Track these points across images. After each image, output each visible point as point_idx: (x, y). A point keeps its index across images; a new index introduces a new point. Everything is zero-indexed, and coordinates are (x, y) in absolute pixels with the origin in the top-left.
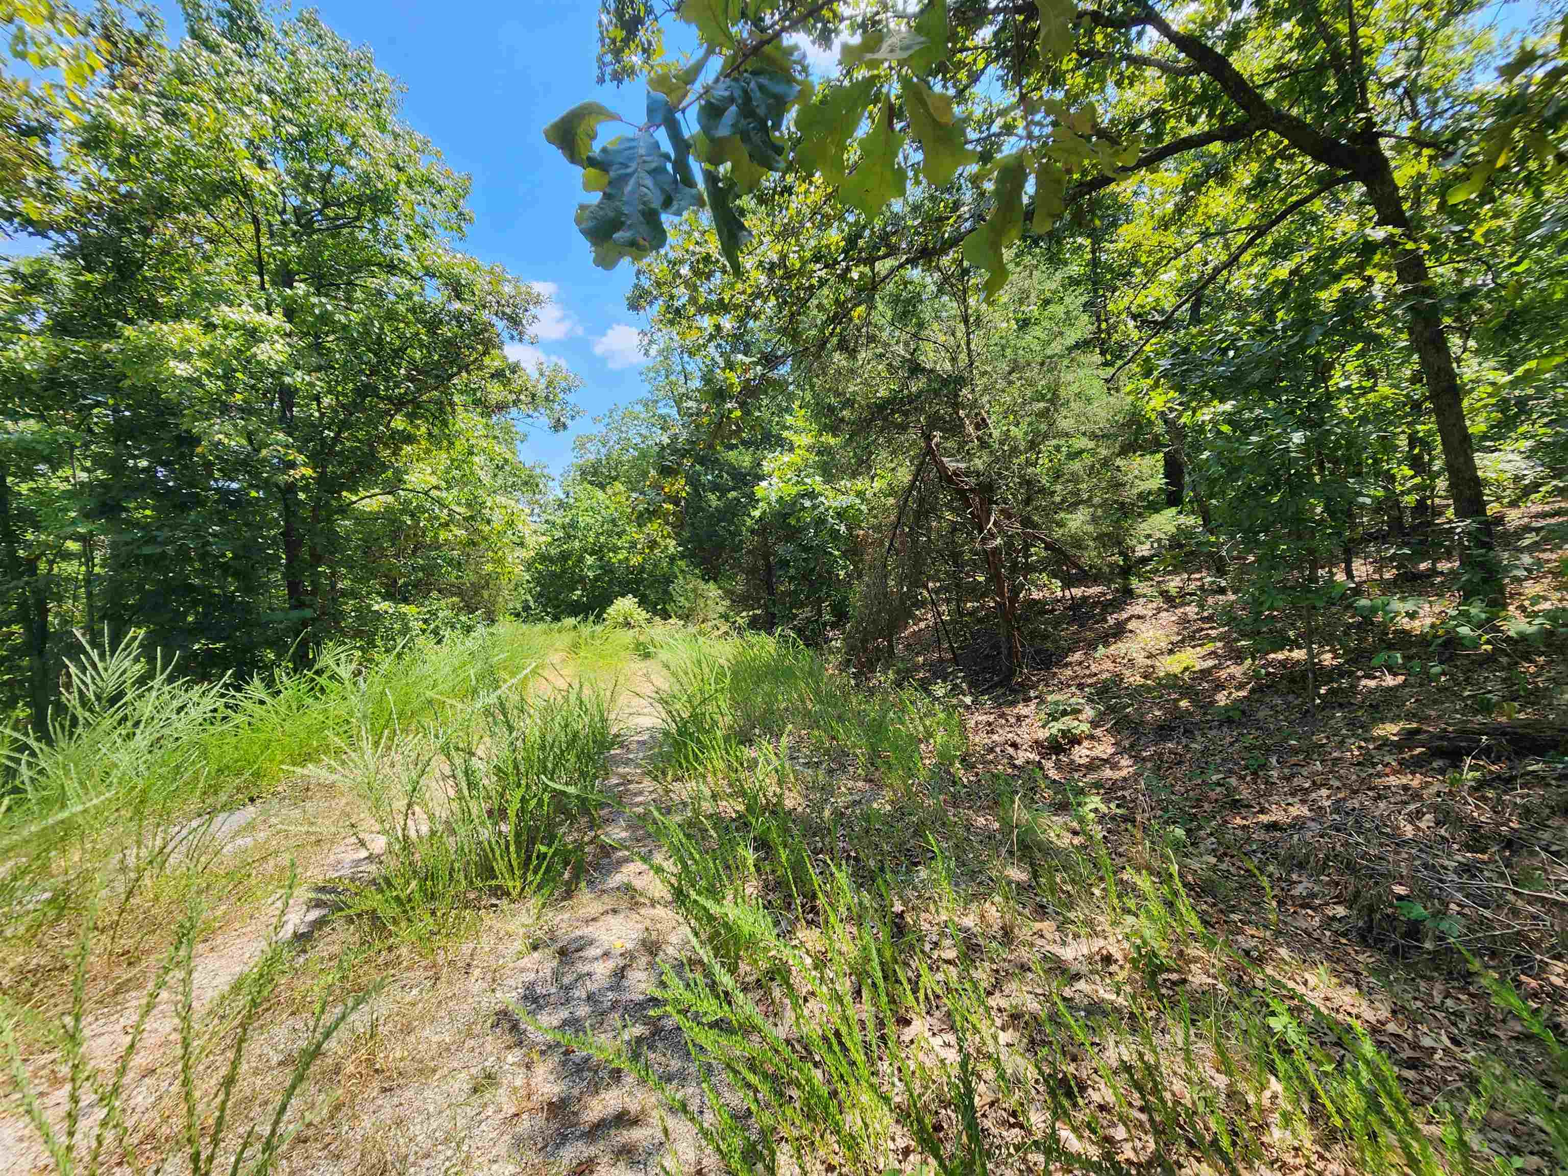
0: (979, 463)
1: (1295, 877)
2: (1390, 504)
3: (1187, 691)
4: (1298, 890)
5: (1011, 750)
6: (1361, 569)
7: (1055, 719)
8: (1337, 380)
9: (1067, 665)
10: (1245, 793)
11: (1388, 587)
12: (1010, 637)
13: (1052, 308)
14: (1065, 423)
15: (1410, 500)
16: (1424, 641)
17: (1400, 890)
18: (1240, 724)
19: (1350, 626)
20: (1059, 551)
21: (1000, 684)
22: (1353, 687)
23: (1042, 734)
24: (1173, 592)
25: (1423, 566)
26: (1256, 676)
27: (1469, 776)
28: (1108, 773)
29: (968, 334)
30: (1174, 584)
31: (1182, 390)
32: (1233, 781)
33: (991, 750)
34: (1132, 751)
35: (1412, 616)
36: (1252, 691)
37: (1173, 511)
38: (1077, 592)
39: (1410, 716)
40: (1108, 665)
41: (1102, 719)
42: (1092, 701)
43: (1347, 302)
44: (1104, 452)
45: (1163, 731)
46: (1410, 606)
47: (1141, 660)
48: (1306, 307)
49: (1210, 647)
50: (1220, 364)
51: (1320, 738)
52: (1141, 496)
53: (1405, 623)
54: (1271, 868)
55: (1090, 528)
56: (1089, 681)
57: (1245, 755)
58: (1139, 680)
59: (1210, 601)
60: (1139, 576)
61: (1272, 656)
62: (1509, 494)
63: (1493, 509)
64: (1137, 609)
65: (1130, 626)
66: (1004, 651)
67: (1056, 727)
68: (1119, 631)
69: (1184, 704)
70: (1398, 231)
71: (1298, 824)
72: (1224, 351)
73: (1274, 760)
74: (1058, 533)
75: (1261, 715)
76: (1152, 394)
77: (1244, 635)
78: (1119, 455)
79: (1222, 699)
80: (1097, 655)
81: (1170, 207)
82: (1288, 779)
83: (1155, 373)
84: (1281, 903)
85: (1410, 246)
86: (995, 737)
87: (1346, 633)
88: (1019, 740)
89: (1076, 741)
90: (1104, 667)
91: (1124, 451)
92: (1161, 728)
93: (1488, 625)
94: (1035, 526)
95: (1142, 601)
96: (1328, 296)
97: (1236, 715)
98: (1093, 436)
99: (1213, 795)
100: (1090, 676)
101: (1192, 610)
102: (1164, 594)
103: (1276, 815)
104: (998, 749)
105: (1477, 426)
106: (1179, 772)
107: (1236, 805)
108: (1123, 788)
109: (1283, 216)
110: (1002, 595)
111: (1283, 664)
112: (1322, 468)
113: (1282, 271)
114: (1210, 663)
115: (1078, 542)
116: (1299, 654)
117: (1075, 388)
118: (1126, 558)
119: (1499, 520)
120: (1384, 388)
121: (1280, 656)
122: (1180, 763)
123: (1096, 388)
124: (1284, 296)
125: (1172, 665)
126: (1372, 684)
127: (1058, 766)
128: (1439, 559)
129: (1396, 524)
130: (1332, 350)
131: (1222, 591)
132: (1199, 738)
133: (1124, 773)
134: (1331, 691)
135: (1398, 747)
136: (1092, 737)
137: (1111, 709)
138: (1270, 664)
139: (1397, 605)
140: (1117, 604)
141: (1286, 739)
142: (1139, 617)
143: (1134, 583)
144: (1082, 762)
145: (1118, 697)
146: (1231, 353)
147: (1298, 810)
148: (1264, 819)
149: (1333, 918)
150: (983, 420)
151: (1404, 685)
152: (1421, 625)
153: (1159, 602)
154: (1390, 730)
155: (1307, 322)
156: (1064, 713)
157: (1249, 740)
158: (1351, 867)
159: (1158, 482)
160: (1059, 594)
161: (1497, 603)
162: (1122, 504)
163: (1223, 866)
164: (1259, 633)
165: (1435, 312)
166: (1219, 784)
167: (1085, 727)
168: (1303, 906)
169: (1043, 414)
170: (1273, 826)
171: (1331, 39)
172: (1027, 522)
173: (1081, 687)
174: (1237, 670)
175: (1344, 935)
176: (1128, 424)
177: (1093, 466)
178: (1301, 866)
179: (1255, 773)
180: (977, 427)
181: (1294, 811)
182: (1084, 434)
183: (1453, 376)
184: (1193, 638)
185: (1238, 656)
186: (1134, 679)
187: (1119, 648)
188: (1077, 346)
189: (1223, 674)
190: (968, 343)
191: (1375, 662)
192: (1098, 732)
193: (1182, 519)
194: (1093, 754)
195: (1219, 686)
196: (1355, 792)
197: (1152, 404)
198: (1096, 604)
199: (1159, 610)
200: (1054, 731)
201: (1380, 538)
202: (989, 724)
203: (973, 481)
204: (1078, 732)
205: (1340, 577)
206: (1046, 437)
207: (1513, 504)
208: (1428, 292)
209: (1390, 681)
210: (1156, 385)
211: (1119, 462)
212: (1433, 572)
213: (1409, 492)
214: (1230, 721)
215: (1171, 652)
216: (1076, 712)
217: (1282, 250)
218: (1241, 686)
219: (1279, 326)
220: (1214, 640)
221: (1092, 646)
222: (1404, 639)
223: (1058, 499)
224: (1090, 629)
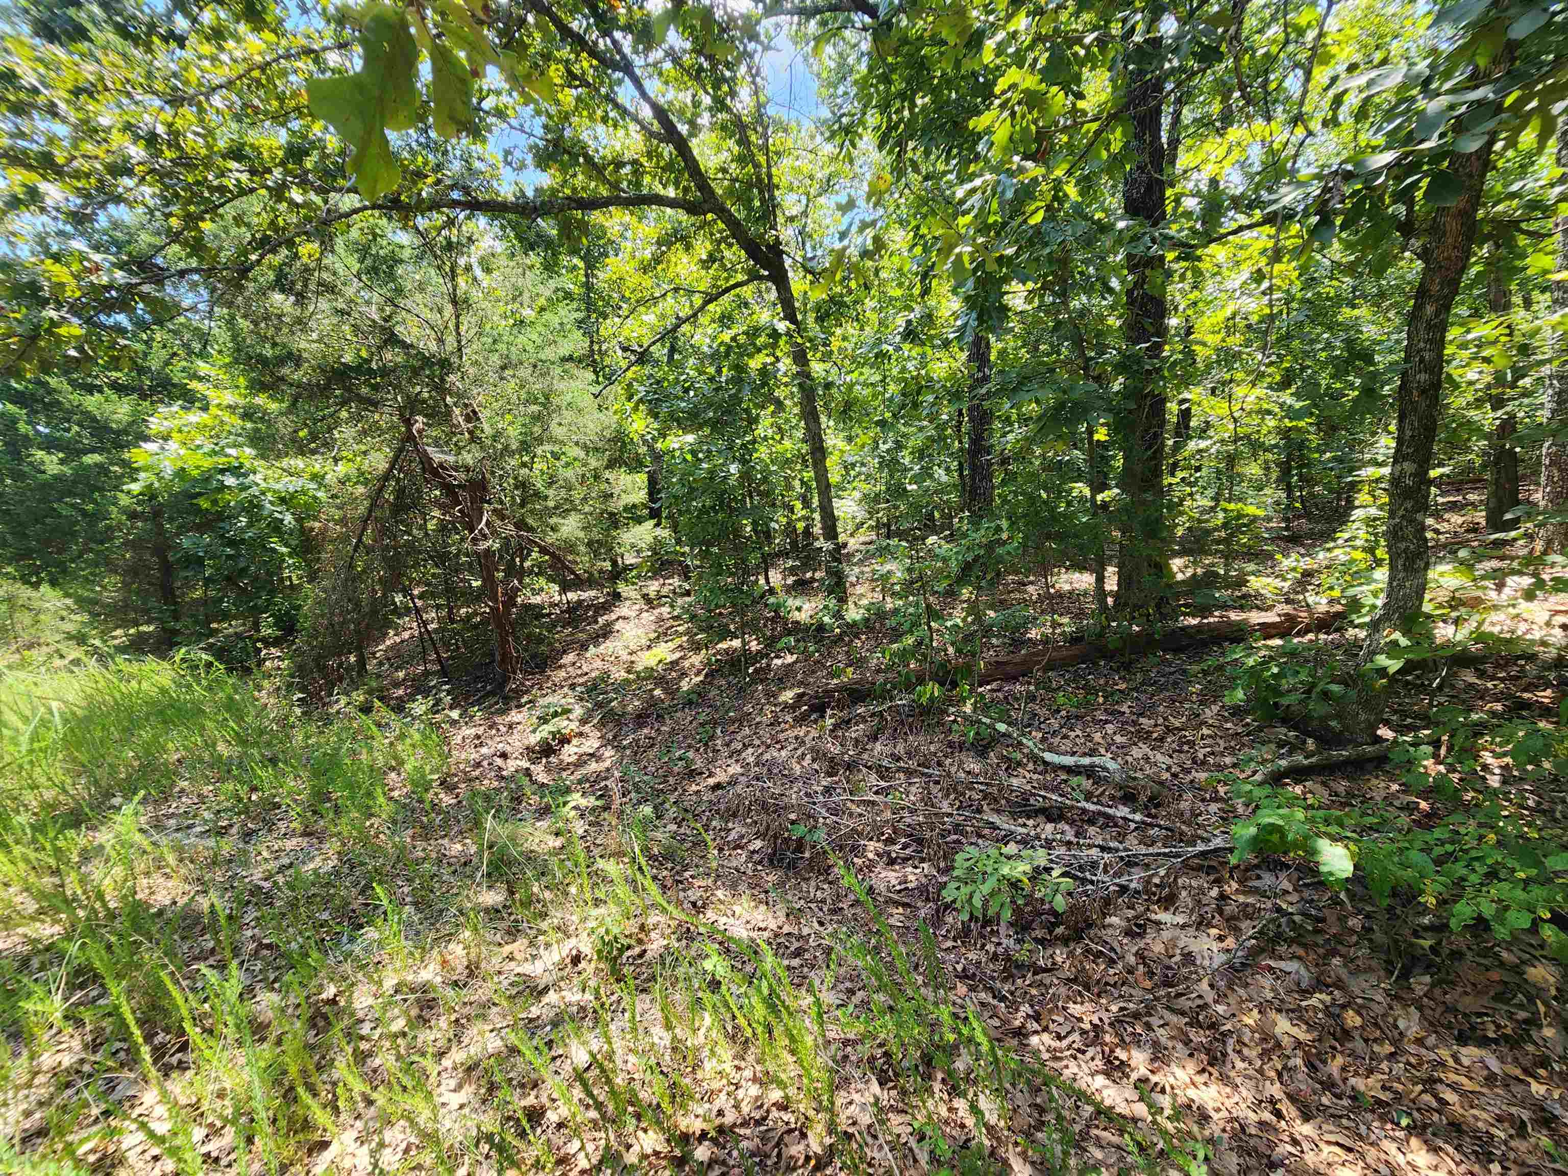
0: (468, 458)
1: (730, 825)
2: (790, 529)
3: (660, 681)
4: (733, 835)
5: (499, 761)
6: (775, 577)
7: (546, 722)
8: (760, 431)
9: (560, 667)
10: (699, 764)
11: (789, 589)
12: (504, 642)
13: (547, 315)
14: (558, 432)
15: (800, 526)
16: (807, 628)
17: (793, 816)
18: (698, 705)
19: (767, 619)
20: (552, 555)
21: (492, 693)
22: (769, 665)
23: (533, 739)
24: (652, 595)
25: (809, 575)
26: (709, 663)
27: (829, 722)
28: (593, 766)
29: (457, 317)
30: (653, 587)
31: (656, 416)
32: (691, 754)
33: (478, 765)
34: (614, 742)
35: (799, 609)
36: (706, 676)
37: (652, 522)
38: (572, 596)
39: (801, 684)
40: (598, 664)
41: (590, 716)
42: (581, 699)
43: (764, 372)
44: (593, 463)
45: (641, 719)
46: (798, 603)
47: (625, 657)
48: (740, 368)
49: (678, 642)
50: (682, 399)
51: (748, 708)
52: (626, 509)
53: (797, 616)
54: (714, 823)
55: (581, 535)
56: (581, 680)
57: (700, 730)
58: (623, 674)
59: (680, 601)
60: (626, 581)
61: (720, 646)
62: (850, 528)
63: (842, 538)
64: (624, 610)
65: (617, 627)
66: (498, 658)
67: (545, 731)
68: (606, 632)
69: (657, 692)
70: (793, 327)
71: (733, 782)
72: (686, 391)
73: (718, 731)
74: (552, 537)
75: (711, 695)
76: (634, 417)
77: (702, 630)
78: (607, 468)
79: (685, 685)
80: (588, 655)
81: (648, 255)
82: (728, 745)
83: (636, 398)
84: (721, 850)
85: (799, 340)
86: (484, 750)
87: (765, 626)
88: (508, 749)
89: (565, 740)
90: (595, 666)
91: (611, 465)
92: (639, 716)
93: (838, 615)
94: (531, 529)
95: (628, 603)
96: (755, 363)
97: (694, 697)
98: (585, 448)
99: (676, 769)
100: (581, 676)
101: (665, 610)
102: (645, 597)
103: (721, 777)
104: (485, 763)
105: (834, 478)
106: (651, 754)
107: (692, 774)
108: (606, 779)
109: (727, 290)
110: (495, 600)
111: (727, 651)
112: (751, 497)
113: (726, 337)
114: (678, 655)
115: (570, 547)
116: (736, 643)
117: (568, 398)
118: (614, 563)
119: (845, 545)
120: (787, 443)
121: (723, 646)
122: (652, 745)
123: (587, 401)
124: (727, 355)
125: (648, 659)
126: (778, 662)
127: (548, 770)
128: (815, 570)
129: (794, 543)
130: (757, 406)
131: (688, 593)
132: (668, 722)
133: (607, 763)
134: (756, 670)
135: (793, 707)
136: (581, 734)
137: (599, 705)
138: (718, 653)
139: (792, 603)
140: (606, 608)
141: (727, 712)
142: (625, 618)
143: (622, 588)
144: (570, 760)
145: (606, 693)
146: (692, 393)
147: (736, 769)
148: (711, 781)
149: (754, 852)
150: (474, 412)
151: (795, 662)
152: (802, 617)
153: (642, 604)
154: (788, 696)
155: (742, 380)
156: (556, 714)
157: (702, 718)
158: (764, 806)
159: (640, 496)
160: (557, 598)
161: (843, 600)
162: (612, 514)
163: (682, 830)
164: (712, 627)
165: (813, 390)
166: (680, 759)
167: (574, 726)
168: (735, 849)
169: (537, 418)
170: (718, 786)
171: (757, 166)
172: (521, 525)
173: (573, 687)
174: (696, 660)
175: (760, 863)
176: (613, 440)
177: (583, 476)
178: (735, 815)
179: (706, 745)
180: (468, 419)
181: (731, 771)
182: (577, 444)
183: (821, 441)
184: (666, 634)
185: (696, 647)
186: (619, 674)
187: (608, 647)
188: (570, 358)
189: (686, 664)
190: (457, 327)
191: (780, 645)
192: (587, 729)
193: (658, 531)
194: (581, 751)
195: (683, 675)
196: (768, 747)
197: (635, 426)
198: (589, 607)
199: (641, 611)
200: (545, 734)
201: (786, 554)
202: (478, 737)
203: (462, 476)
204: (567, 731)
205: (762, 581)
206: (540, 441)
207: (852, 535)
208: (808, 376)
209: (790, 659)
210: (636, 409)
211: (607, 474)
212: (813, 580)
213: (799, 520)
214: (690, 703)
215: (649, 647)
216: (566, 712)
217: (725, 320)
218: (698, 674)
219: (723, 379)
220: (680, 635)
221: (584, 647)
222: (797, 628)
223: (551, 504)
224: (581, 631)
